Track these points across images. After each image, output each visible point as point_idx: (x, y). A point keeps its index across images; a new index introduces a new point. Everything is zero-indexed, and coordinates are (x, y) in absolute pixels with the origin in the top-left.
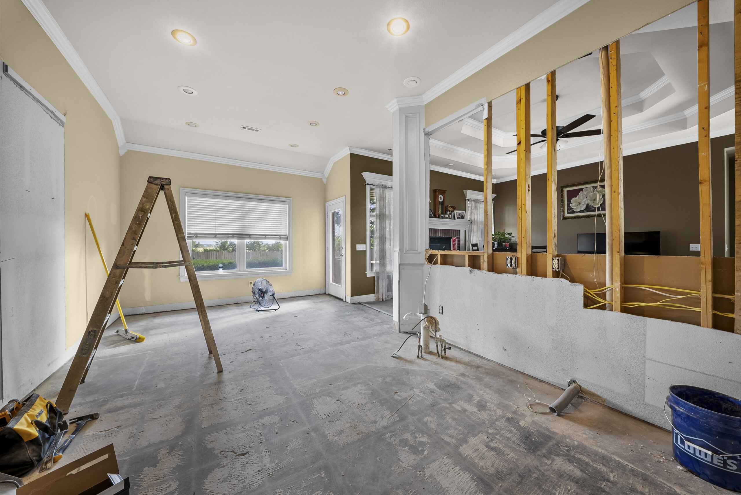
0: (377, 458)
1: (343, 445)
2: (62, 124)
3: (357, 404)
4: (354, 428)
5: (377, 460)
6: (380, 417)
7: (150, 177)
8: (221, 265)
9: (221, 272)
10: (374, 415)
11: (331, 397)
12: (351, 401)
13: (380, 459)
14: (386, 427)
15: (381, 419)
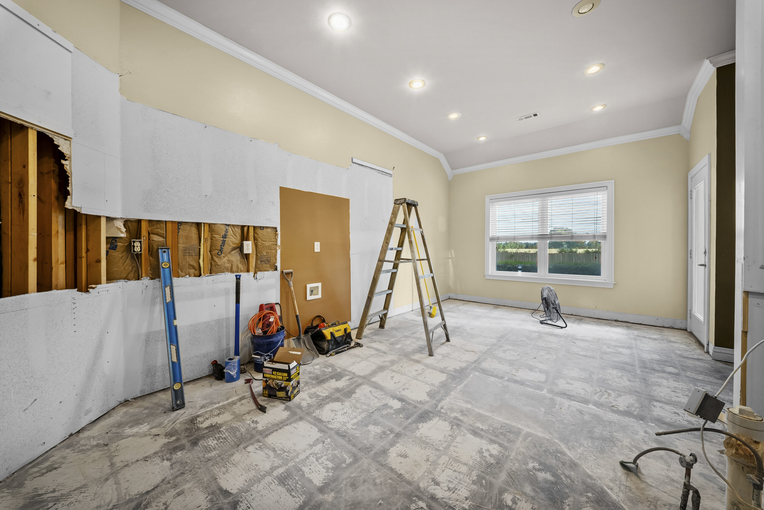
0: (380, 501)
1: (387, 463)
2: (390, 175)
3: (457, 455)
4: (416, 465)
5: (379, 501)
6: (450, 486)
7: (396, 200)
8: (520, 267)
9: (520, 273)
10: (449, 479)
11: (452, 428)
12: (458, 448)
13: (380, 504)
14: (435, 498)
15: (447, 489)
